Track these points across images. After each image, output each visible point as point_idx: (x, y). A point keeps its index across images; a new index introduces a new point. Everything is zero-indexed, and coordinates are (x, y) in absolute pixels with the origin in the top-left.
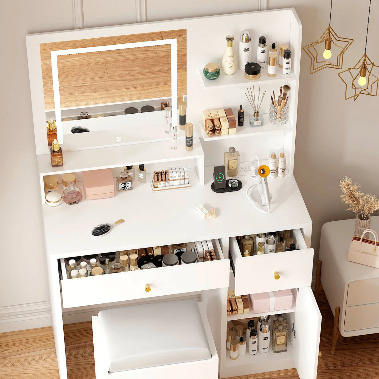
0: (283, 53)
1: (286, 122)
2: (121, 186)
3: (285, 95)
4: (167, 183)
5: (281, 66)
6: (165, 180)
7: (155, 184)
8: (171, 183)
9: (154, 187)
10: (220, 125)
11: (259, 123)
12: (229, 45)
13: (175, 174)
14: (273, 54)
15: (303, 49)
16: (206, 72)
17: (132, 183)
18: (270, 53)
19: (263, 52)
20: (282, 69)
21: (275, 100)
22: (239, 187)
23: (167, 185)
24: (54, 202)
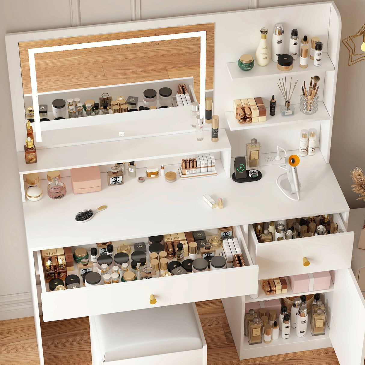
0: (315, 45)
1: (316, 111)
2: (112, 180)
3: (315, 85)
4: (195, 170)
5: (312, 58)
6: (193, 167)
7: (183, 171)
8: (198, 170)
9: (182, 174)
10: (251, 113)
11: (290, 112)
12: (263, 37)
13: (202, 162)
14: (305, 46)
15: (342, 41)
16: (241, 64)
17: (122, 177)
18: (302, 45)
19: (295, 44)
20: (314, 61)
21: (305, 90)
22: (258, 177)
23: (194, 172)
24: (35, 197)
